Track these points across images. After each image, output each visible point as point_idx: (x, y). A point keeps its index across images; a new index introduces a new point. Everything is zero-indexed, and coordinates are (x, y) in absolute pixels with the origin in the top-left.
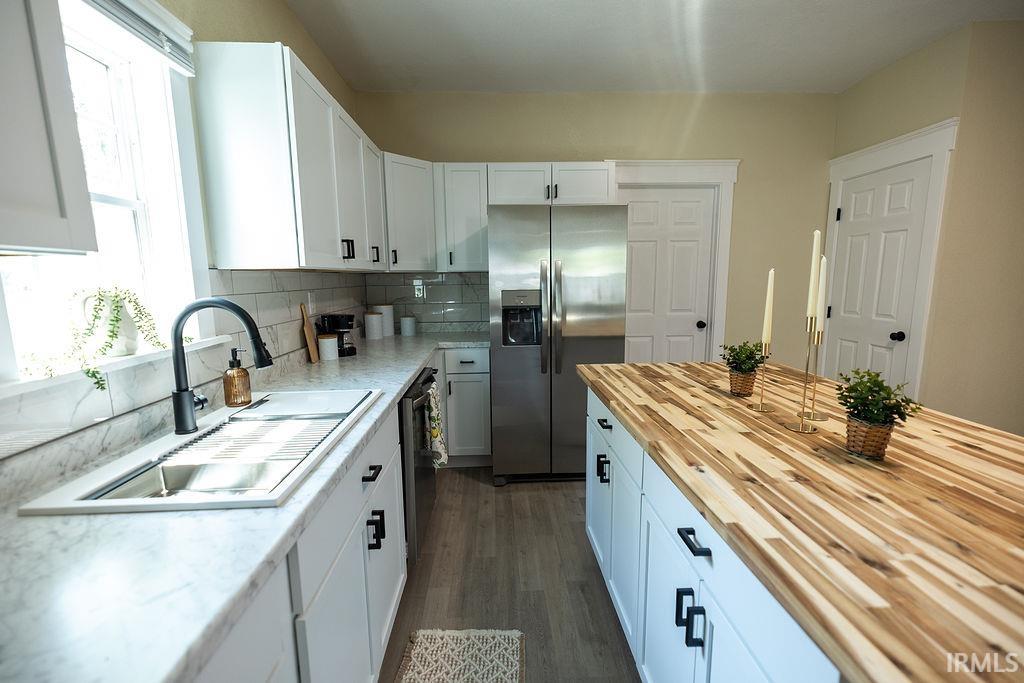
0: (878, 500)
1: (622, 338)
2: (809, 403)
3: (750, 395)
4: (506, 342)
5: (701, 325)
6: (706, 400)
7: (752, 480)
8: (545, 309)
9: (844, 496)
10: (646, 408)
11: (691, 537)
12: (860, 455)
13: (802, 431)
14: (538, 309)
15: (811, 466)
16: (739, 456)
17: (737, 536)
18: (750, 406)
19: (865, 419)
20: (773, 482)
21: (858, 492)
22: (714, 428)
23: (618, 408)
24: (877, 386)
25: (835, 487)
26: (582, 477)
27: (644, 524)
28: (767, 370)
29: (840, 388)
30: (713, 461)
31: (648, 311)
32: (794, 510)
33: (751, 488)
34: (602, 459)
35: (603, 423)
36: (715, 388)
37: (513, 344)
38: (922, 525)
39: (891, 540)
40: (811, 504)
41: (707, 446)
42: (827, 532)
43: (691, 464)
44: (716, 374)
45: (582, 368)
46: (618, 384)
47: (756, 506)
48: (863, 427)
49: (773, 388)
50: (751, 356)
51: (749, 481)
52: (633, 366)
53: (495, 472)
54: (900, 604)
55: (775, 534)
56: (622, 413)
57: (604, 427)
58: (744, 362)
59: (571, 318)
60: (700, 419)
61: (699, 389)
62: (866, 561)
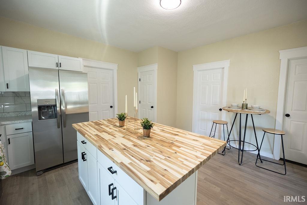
0: (149, 146)
1: (88, 113)
2: (136, 126)
3: (124, 126)
4: (40, 118)
5: (111, 107)
6: (114, 130)
7: (125, 149)
8: (58, 105)
9: (143, 147)
10: (97, 135)
11: (111, 169)
12: (146, 137)
13: (135, 133)
14: (55, 106)
15: (137, 142)
16: (122, 144)
17: (122, 165)
18: (124, 129)
19: (146, 129)
20: (129, 148)
21: (146, 145)
22: (116, 137)
23: (88, 137)
24: (148, 121)
25: (142, 146)
26: (76, 160)
27: (98, 170)
28: (127, 118)
29: (141, 123)
30: (115, 147)
31: (96, 104)
32: (134, 154)
33: (125, 152)
34: (83, 154)
35: (83, 142)
36: (115, 125)
37: (44, 119)
38: (156, 149)
39: (151, 155)
40: (137, 151)
41: (114, 143)
42: (140, 157)
43: (110, 149)
44: (116, 121)
45: (75, 125)
46: (87, 129)
47: (126, 156)
48: (146, 130)
49: (129, 123)
50: (123, 116)
51: (124, 150)
52: (92, 122)
53: (37, 170)
54: (152, 168)
55: (130, 161)
56: (89, 138)
57: (83, 143)
58: (122, 118)
59: (69, 107)
60: (112, 135)
61: (111, 127)
62: (147, 161)
